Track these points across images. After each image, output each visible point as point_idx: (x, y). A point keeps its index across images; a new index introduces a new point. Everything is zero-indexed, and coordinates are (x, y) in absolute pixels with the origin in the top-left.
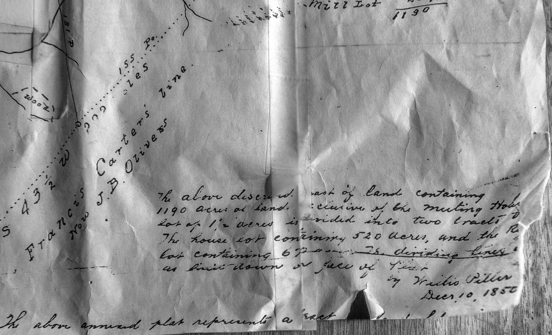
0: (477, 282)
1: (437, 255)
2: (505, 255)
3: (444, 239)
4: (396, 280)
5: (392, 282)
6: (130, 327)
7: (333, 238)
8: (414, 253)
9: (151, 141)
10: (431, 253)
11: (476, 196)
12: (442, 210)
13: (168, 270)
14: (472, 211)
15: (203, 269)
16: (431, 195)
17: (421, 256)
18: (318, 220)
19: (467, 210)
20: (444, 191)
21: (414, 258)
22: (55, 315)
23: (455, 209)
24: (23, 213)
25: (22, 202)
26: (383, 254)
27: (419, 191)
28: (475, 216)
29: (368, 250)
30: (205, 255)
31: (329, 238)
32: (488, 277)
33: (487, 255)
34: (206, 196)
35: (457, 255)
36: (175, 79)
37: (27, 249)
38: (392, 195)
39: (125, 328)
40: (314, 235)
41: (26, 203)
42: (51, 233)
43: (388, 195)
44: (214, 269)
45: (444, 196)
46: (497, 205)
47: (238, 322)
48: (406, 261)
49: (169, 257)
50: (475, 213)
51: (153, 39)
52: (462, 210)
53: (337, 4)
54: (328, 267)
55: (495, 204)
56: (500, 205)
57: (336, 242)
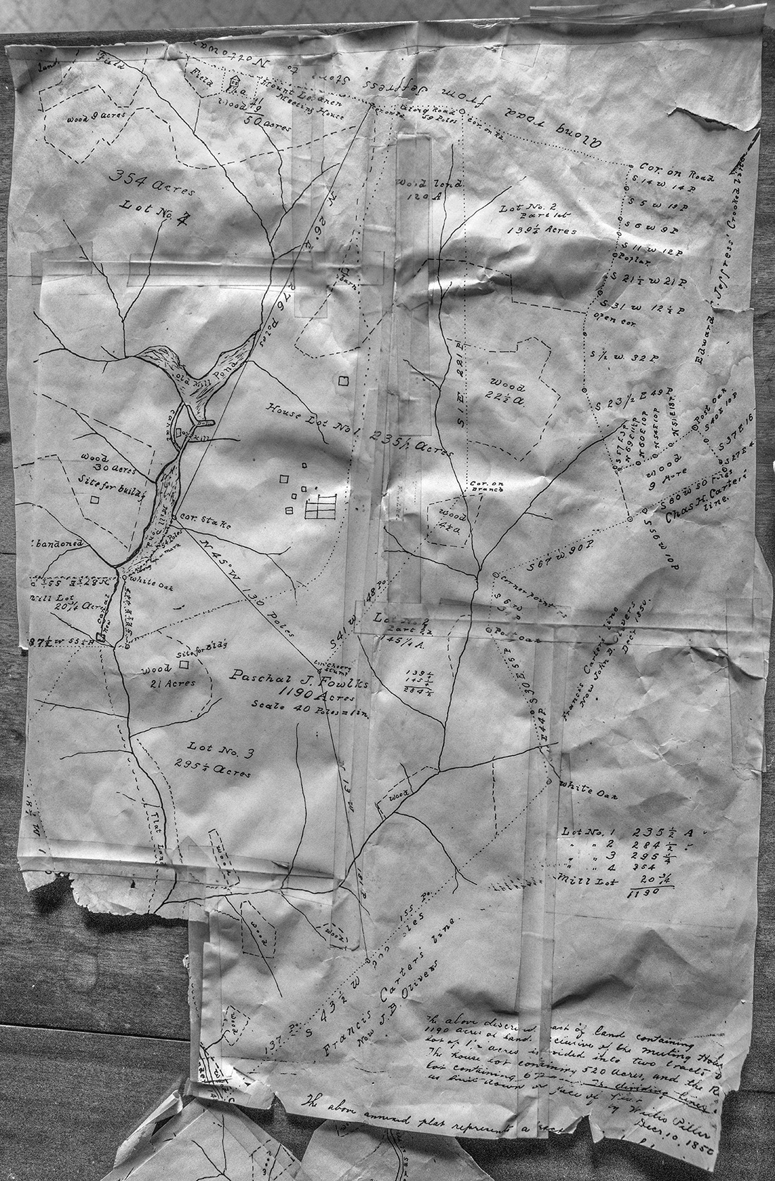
0: (682, 1127)
1: (651, 1090)
2: (706, 1112)
3: (657, 1078)
4: (615, 1107)
5: (612, 1109)
6: (402, 1121)
7: (566, 1070)
8: (631, 1088)
9: (423, 976)
10: (645, 1089)
11: (686, 1045)
12: (657, 1053)
13: (432, 1078)
14: (683, 1058)
15: (460, 1080)
16: (649, 1039)
17: (637, 1090)
18: (554, 1053)
19: (678, 1056)
20: (660, 1037)
21: (632, 1092)
22: (344, 1100)
23: (668, 1054)
24: (322, 1020)
25: (321, 1011)
26: (606, 1087)
27: (639, 1035)
28: (685, 1062)
29: (594, 1083)
30: (462, 1069)
31: (563, 1069)
32: (691, 1127)
33: (692, 1105)
34: (464, 1021)
35: (667, 1093)
36: (445, 928)
37: (325, 1048)
38: (617, 1036)
39: (398, 1121)
40: (551, 1065)
41: (324, 1012)
42: (343, 1037)
43: (613, 1036)
44: (469, 1081)
45: (660, 1041)
46: (704, 1058)
47: (487, 1130)
48: (625, 1094)
49: (434, 1068)
50: (685, 1060)
51: (428, 894)
52: (674, 1055)
53: (581, 879)
54: (561, 1091)
55: (702, 1057)
56: (706, 1058)
57: (569, 1073)
